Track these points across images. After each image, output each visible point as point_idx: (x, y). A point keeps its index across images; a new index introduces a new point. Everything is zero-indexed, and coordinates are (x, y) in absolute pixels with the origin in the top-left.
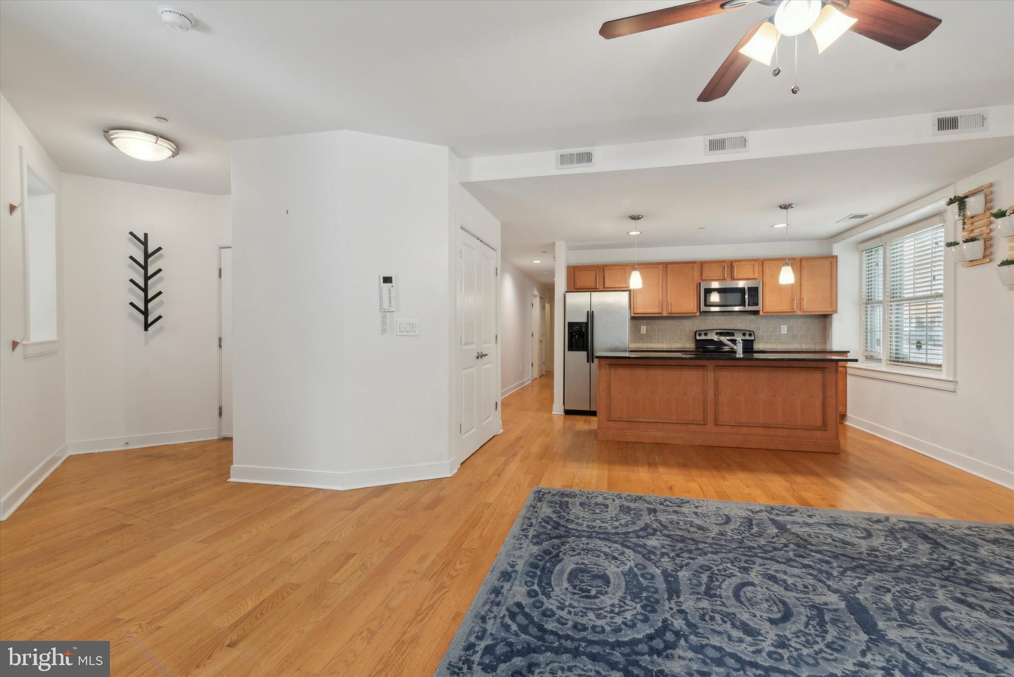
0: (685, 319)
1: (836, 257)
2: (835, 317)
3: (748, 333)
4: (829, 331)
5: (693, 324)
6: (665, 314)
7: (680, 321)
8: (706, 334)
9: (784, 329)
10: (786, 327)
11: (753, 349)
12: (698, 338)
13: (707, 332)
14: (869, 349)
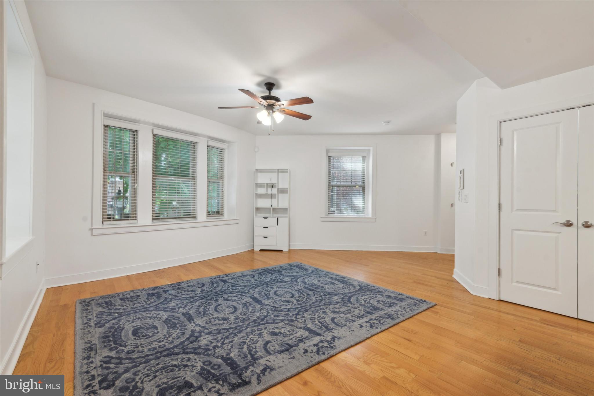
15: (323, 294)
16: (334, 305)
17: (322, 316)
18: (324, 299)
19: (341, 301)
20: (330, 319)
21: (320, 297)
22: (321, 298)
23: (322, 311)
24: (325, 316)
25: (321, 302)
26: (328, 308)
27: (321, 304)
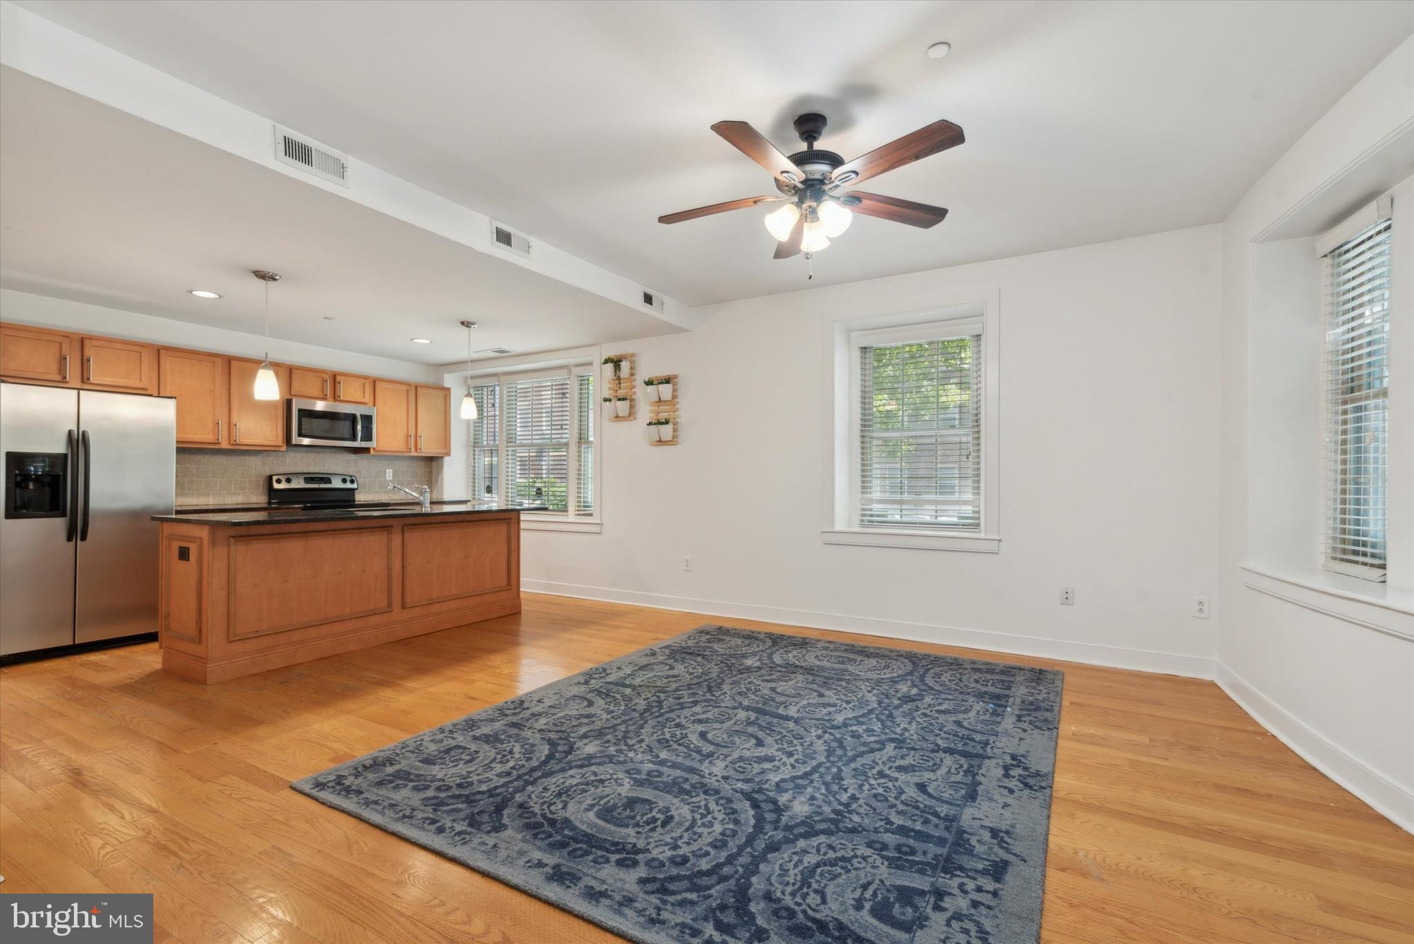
0: (249, 455)
1: (448, 390)
2: (446, 460)
3: (348, 479)
4: (438, 476)
5: (264, 464)
6: (225, 445)
7: (241, 457)
8: (288, 481)
9: (389, 474)
10: (391, 471)
11: (354, 501)
12: (276, 486)
13: (290, 477)
14: (477, 497)
15: (626, 755)
16: (591, 730)
17: (612, 705)
18: (620, 740)
19: (575, 743)
20: (596, 704)
21: (634, 745)
22: (628, 741)
23: (616, 714)
24: (607, 706)
25: (626, 732)
26: (604, 721)
27: (623, 728)
